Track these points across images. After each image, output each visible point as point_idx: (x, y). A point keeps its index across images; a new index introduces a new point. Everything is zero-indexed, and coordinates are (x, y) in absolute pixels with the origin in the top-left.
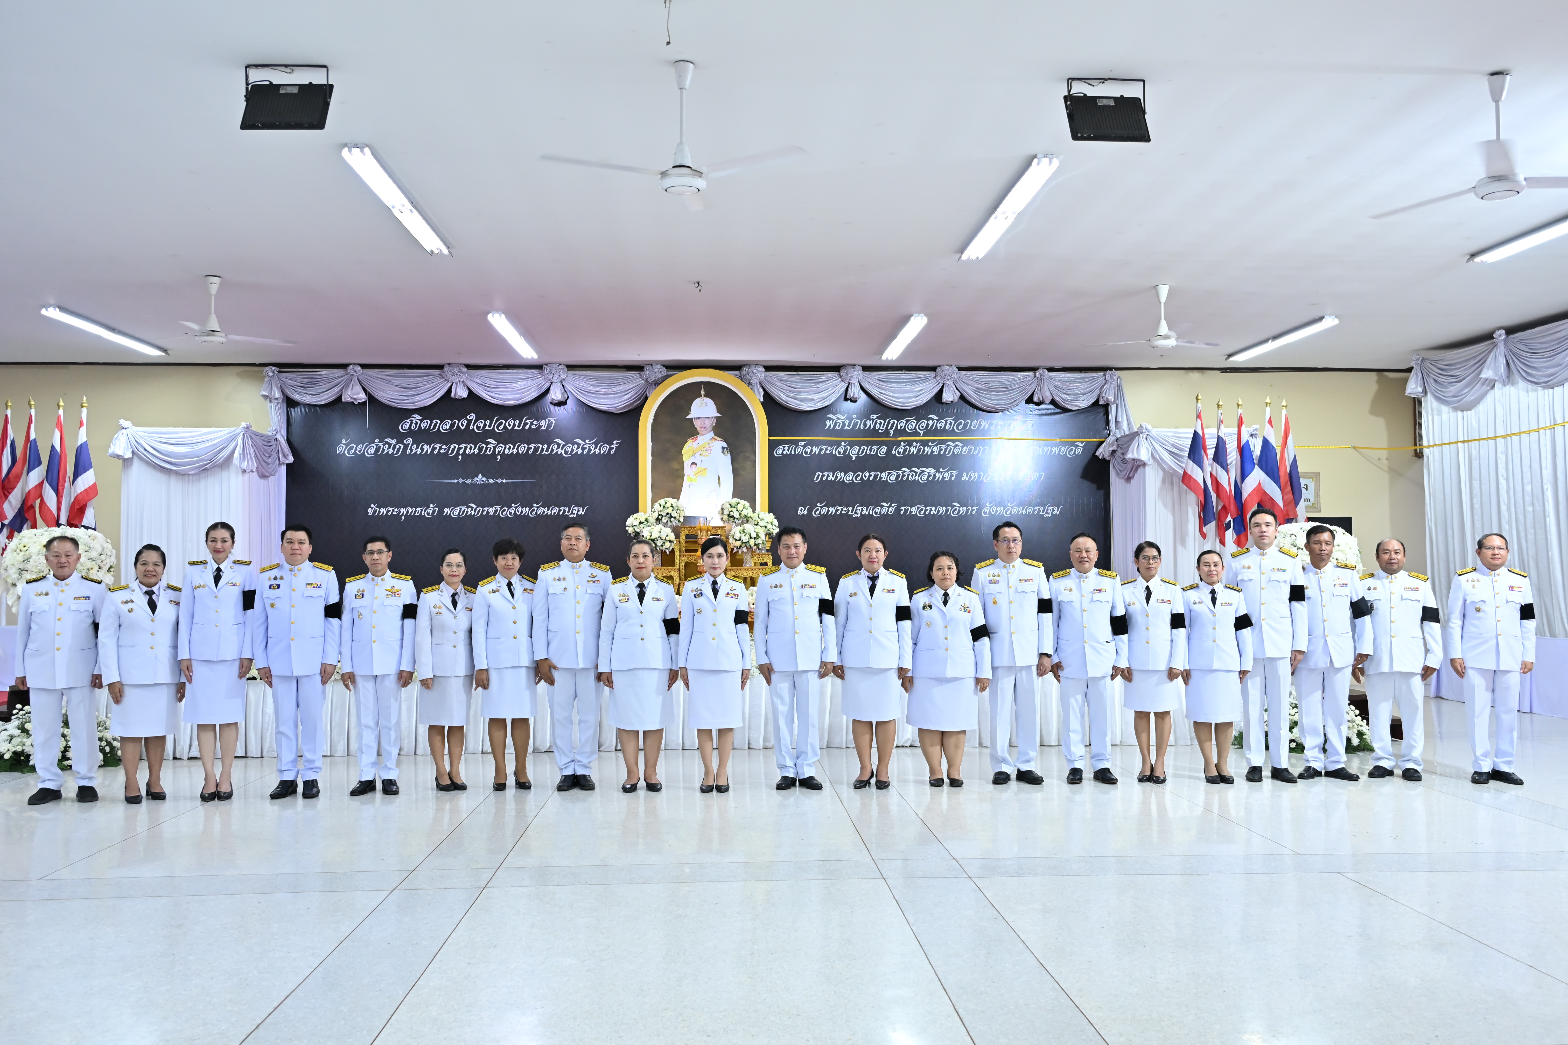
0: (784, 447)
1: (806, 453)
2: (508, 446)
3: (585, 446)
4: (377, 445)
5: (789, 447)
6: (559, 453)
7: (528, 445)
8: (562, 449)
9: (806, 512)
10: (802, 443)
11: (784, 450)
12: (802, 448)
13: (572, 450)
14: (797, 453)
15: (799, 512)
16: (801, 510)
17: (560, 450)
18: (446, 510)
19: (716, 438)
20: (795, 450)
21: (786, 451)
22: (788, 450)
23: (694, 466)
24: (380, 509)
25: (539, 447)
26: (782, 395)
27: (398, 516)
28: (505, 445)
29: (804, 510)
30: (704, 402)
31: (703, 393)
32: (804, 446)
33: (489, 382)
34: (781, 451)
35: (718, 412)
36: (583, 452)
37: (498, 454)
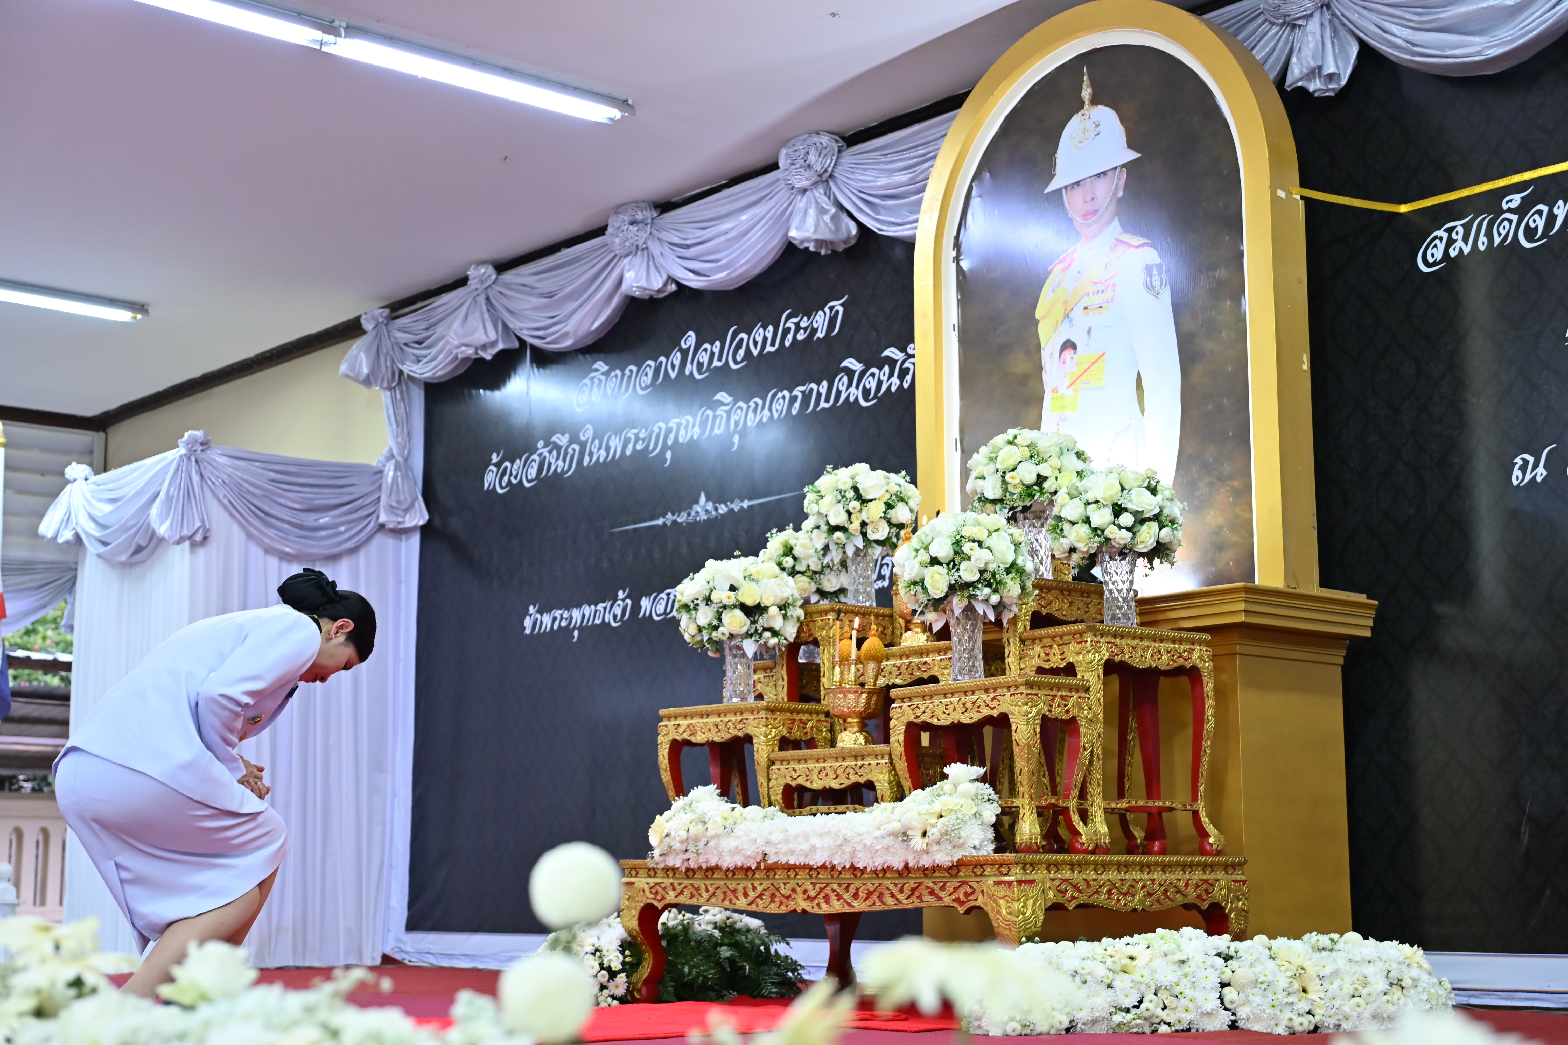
0: (1450, 231)
1: (1530, 233)
2: (752, 404)
3: (906, 365)
4: (540, 455)
5: (1467, 228)
6: (852, 399)
7: (791, 391)
8: (857, 387)
9: (1541, 472)
10: (1516, 200)
11: (1450, 242)
12: (1515, 218)
13: (880, 383)
14: (1497, 240)
15: (1517, 472)
16: (1523, 469)
17: (853, 390)
18: (645, 603)
19: (1127, 238)
20: (1489, 235)
21: (1460, 244)
22: (1465, 239)
23: (1068, 354)
24: (542, 615)
25: (812, 390)
26: (1394, 29)
27: (566, 631)
28: (747, 402)
29: (1536, 465)
30: (1090, 125)
31: (1086, 93)
32: (1522, 211)
33: (693, 235)
34: (1441, 247)
35: (1131, 145)
36: (902, 382)
37: (735, 431)
